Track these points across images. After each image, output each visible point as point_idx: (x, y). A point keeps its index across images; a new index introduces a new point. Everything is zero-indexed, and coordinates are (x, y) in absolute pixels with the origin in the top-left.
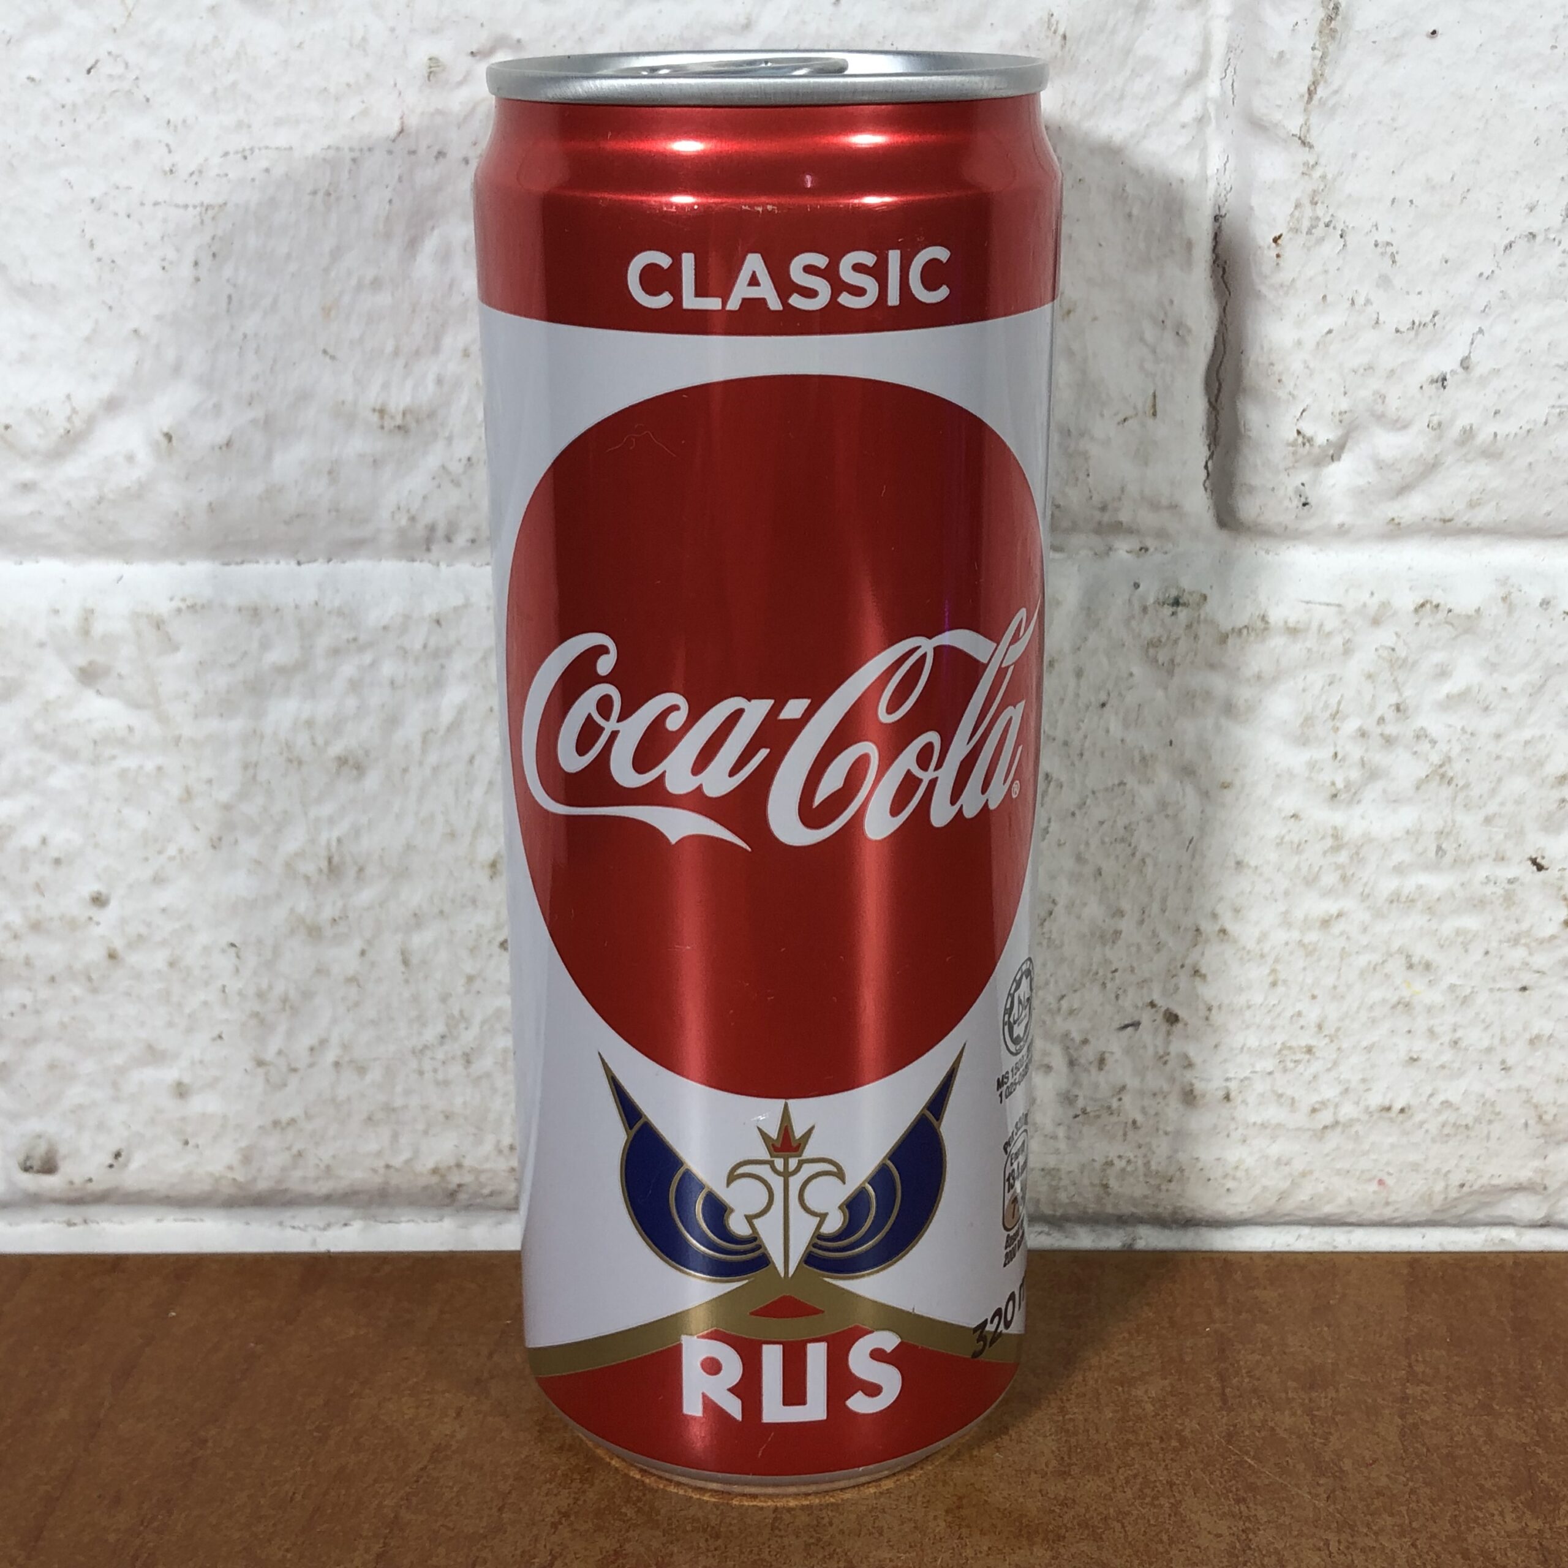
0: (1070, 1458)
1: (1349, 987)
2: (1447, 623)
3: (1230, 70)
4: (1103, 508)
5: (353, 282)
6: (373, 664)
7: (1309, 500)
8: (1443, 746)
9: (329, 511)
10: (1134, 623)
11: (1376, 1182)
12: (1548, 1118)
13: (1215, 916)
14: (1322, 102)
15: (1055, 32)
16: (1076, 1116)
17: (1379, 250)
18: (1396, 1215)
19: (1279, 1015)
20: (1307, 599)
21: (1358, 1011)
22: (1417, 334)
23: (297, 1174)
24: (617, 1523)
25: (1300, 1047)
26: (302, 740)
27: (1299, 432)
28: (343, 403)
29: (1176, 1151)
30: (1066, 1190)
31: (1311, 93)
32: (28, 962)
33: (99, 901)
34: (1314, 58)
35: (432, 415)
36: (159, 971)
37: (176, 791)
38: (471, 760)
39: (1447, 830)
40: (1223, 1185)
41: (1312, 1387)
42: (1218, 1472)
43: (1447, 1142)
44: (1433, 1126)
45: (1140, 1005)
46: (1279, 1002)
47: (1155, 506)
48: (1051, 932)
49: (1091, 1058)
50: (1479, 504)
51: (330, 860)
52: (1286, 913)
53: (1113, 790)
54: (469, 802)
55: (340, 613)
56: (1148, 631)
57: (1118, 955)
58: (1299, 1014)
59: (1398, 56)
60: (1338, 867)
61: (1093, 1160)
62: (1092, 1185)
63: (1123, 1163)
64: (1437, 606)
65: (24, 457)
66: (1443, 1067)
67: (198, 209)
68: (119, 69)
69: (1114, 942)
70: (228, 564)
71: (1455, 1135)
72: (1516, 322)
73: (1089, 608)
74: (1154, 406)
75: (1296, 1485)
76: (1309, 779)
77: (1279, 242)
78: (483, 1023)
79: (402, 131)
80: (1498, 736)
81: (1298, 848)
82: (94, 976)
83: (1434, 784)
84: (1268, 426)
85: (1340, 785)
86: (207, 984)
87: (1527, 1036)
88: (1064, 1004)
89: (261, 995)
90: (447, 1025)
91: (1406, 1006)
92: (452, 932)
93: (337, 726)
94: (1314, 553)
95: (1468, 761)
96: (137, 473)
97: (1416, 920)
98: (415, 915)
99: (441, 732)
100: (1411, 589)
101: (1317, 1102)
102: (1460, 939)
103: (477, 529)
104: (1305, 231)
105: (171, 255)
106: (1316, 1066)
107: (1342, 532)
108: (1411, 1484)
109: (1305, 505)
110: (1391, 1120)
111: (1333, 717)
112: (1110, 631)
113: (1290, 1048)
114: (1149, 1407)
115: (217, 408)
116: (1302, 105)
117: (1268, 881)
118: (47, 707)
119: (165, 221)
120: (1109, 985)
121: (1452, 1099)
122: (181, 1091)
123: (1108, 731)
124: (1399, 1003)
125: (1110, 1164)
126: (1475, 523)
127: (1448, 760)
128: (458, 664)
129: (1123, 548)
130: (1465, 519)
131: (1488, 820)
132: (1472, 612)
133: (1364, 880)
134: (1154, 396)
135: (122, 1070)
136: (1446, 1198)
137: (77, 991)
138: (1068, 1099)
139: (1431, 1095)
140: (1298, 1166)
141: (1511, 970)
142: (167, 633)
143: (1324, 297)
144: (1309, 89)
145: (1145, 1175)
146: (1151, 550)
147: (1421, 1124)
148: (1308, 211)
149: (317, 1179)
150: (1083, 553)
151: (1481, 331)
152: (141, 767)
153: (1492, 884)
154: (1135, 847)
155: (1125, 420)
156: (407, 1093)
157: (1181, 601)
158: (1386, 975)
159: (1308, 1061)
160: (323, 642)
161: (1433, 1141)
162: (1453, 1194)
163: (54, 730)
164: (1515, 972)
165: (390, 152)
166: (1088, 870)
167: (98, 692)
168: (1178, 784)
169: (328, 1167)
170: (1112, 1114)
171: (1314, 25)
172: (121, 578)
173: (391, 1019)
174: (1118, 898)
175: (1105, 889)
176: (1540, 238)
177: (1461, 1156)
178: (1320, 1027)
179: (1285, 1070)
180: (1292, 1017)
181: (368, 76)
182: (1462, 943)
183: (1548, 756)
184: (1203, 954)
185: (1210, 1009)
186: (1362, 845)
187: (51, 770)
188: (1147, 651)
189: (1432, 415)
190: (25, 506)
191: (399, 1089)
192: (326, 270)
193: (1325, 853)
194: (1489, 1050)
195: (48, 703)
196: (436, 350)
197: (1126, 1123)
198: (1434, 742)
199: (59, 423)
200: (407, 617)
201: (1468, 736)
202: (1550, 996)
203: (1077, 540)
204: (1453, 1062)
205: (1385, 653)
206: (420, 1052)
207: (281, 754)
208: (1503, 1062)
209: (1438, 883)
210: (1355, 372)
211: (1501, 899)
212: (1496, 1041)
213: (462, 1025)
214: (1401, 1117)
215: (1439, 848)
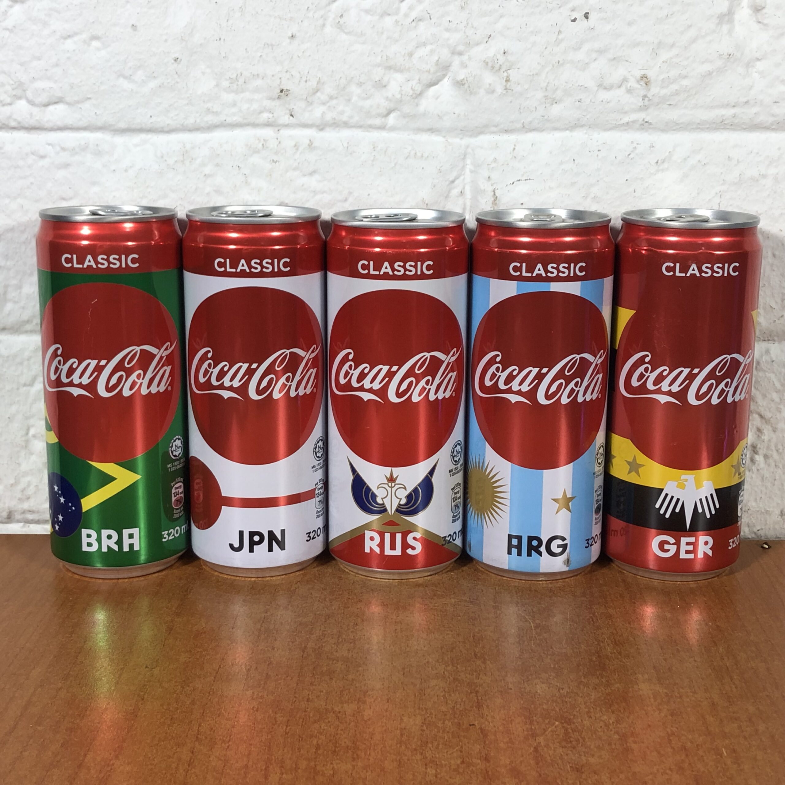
15: (425, 203)
171: (491, 202)
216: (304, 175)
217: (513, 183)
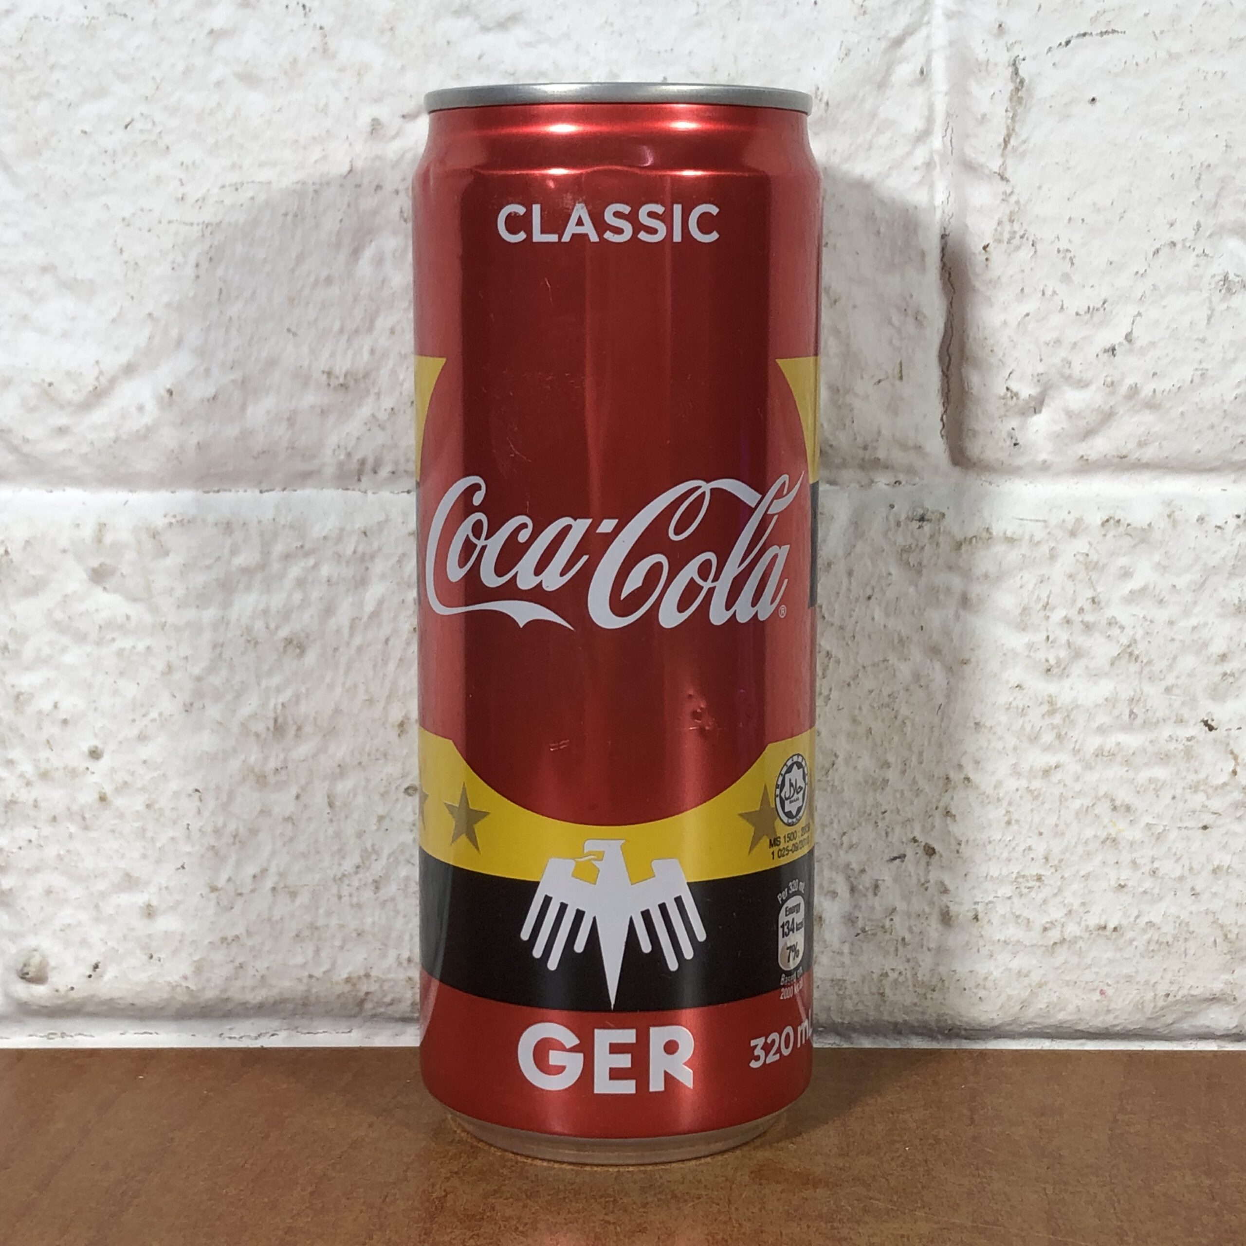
1: (1068, 825)
2: (1127, 534)
3: (949, 130)
4: (865, 448)
5: (312, 279)
6: (316, 566)
8: (1129, 631)
10: (890, 534)
12: (1232, 936)
13: (960, 767)
14: (1014, 149)
15: (820, 100)
16: (858, 935)
17: (1061, 255)
19: (1014, 849)
21: (1075, 847)
23: (239, 983)
25: (1031, 876)
26: (259, 625)
27: (1008, 389)
29: (938, 964)
30: (851, 999)
31: (1006, 142)
32: (36, 805)
33: (95, 754)
34: (1008, 118)
35: (366, 376)
36: (138, 812)
37: (160, 666)
38: (387, 641)
39: (1136, 698)
40: (976, 994)
44: (1141, 942)
45: (904, 840)
46: (1014, 837)
47: (903, 446)
48: (834, 780)
50: (1146, 444)
51: (276, 721)
53: (878, 665)
54: (384, 675)
55: (292, 527)
56: (901, 540)
57: (886, 800)
58: (1030, 848)
59: (1068, 116)
60: (1054, 727)
61: (872, 972)
63: (896, 975)
64: (1119, 521)
65: (62, 407)
66: (1145, 892)
68: (149, 126)
69: (882, 789)
70: (208, 492)
71: (1159, 951)
73: (856, 523)
74: (901, 371)
76: (1028, 657)
77: (988, 249)
78: (390, 856)
79: (350, 171)
80: (1171, 623)
82: (87, 816)
83: (1124, 661)
84: (985, 385)
85: (1052, 662)
87: (1210, 868)
88: (845, 839)
89: (217, 832)
90: (361, 856)
91: (1112, 841)
92: (368, 780)
93: (286, 614)
95: (1149, 642)
96: (146, 419)
97: (1116, 771)
99: (365, 618)
102: (1153, 786)
103: (396, 463)
104: (1006, 240)
105: (180, 259)
106: (1046, 892)
107: (1045, 468)
109: (1015, 444)
110: (1108, 939)
111: (1045, 607)
113: (1024, 876)
115: (208, 371)
116: (1000, 151)
117: (1001, 738)
119: (176, 234)
120: (880, 824)
121: (1154, 920)
122: (149, 912)
123: (873, 619)
124: (1108, 839)
128: (379, 567)
129: (882, 480)
130: (1137, 455)
131: (1168, 690)
132: (1145, 526)
133: (1074, 739)
134: (901, 364)
135: (103, 895)
136: (1155, 1007)
137: (73, 829)
138: (850, 920)
140: (1035, 978)
141: (1194, 812)
142: (160, 541)
143: (1022, 290)
144: (1004, 140)
145: (914, 986)
146: (903, 483)
147: (1132, 941)
148: (1007, 227)
149: (253, 989)
151: (1139, 314)
152: (134, 647)
154: (897, 711)
155: (879, 381)
156: (329, 914)
157: (926, 517)
158: (1096, 815)
159: (1039, 887)
160: (279, 548)
161: (1142, 956)
162: (1161, 1003)
163: (69, 617)
164: (1197, 813)
165: (342, 186)
166: (861, 730)
167: (105, 588)
168: (928, 661)
169: (263, 977)
170: (885, 932)
171: (1007, 95)
173: (318, 852)
174: (885, 753)
175: (875, 745)
176: (1179, 246)
177: (1165, 970)
178: (1047, 859)
179: (1021, 895)
180: (1024, 850)
182: (1154, 789)
183: (1211, 639)
184: (952, 798)
185: (959, 844)
186: (1072, 709)
187: (64, 650)
189: (1106, 376)
191: (321, 911)
192: (293, 270)
193: (1043, 716)
194: (1181, 878)
195: (66, 596)
196: (370, 329)
197: (897, 941)
198: (1122, 628)
199: (89, 381)
200: (342, 530)
202: (1226, 833)
203: (847, 475)
204: (1153, 889)
205: (1081, 558)
207: (242, 635)
208: (1193, 889)
209: (1132, 741)
211: (1182, 753)
212: (1186, 873)
213: (374, 857)
214: (1115, 935)
215: (1132, 712)
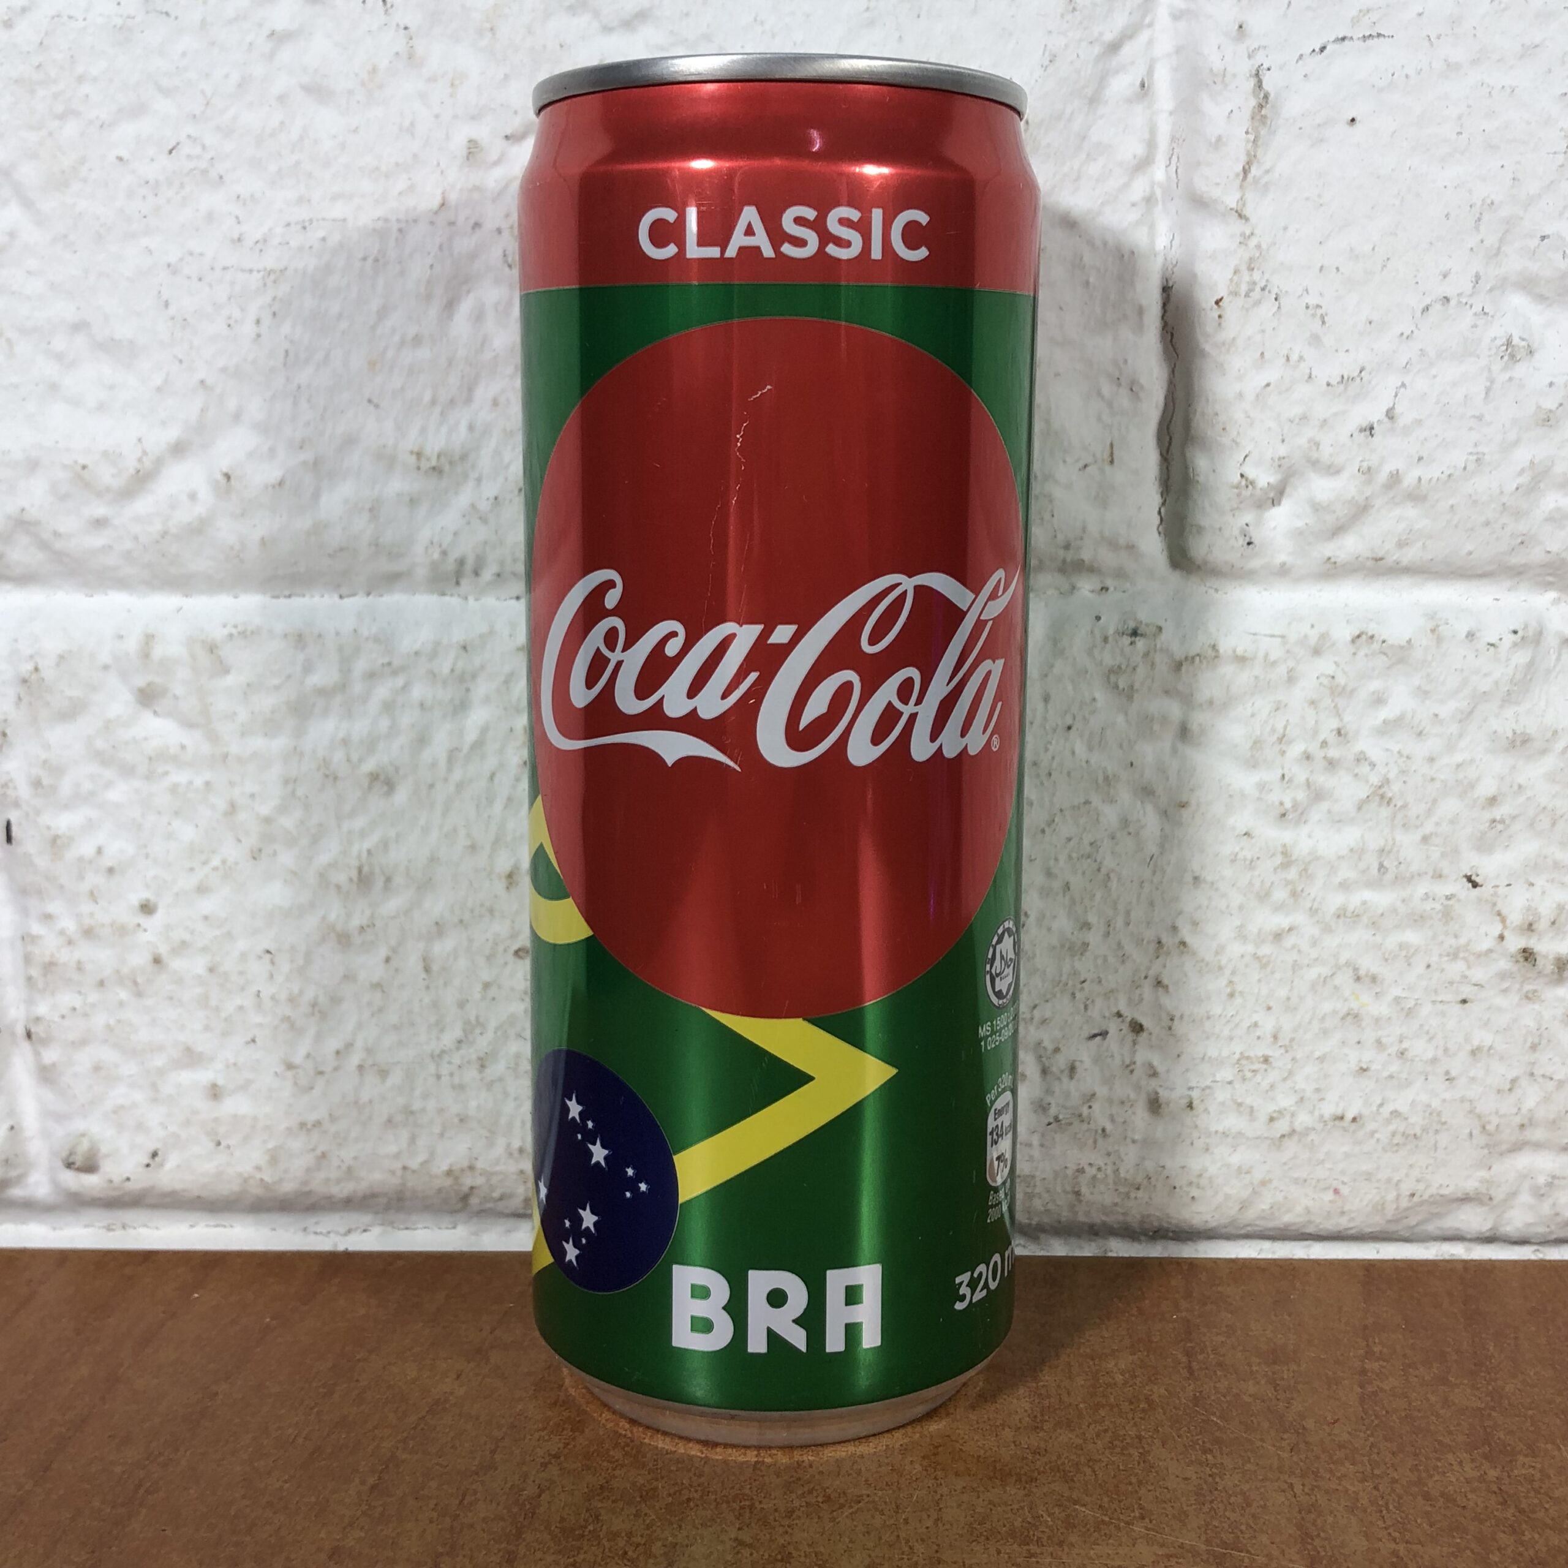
0: (1042, 1415)
7: (1253, 540)
9: (370, 545)
11: (1331, 1192)
18: (1351, 1225)
20: (1253, 631)
22: (1346, 389)
24: (605, 1464)
28: (384, 446)
41: (1274, 1363)
42: (1186, 1428)
43: (1397, 1151)
49: (1063, 1067)
52: (1241, 926)
62: (1065, 1192)
67: (262, 273)
72: (1435, 377)
75: (1262, 1440)
81: (1251, 864)
86: (243, 989)
94: (1259, 592)
98: (437, 923)
100: (1348, 621)
101: (1275, 1111)
108: (1371, 1439)
112: (1075, 659)
114: (1119, 1378)
118: (108, 726)
125: (1081, 1171)
126: (1405, 562)
127: (1386, 781)
139: (1381, 1105)
150: (1050, 592)
153: (1431, 900)
172: (181, 608)
181: (415, 156)
188: (1108, 678)
190: (96, 541)
201: (1405, 759)
206: (438, 1057)
210: (1291, 421)
216: (607, 29)
217: (1323, 49)
